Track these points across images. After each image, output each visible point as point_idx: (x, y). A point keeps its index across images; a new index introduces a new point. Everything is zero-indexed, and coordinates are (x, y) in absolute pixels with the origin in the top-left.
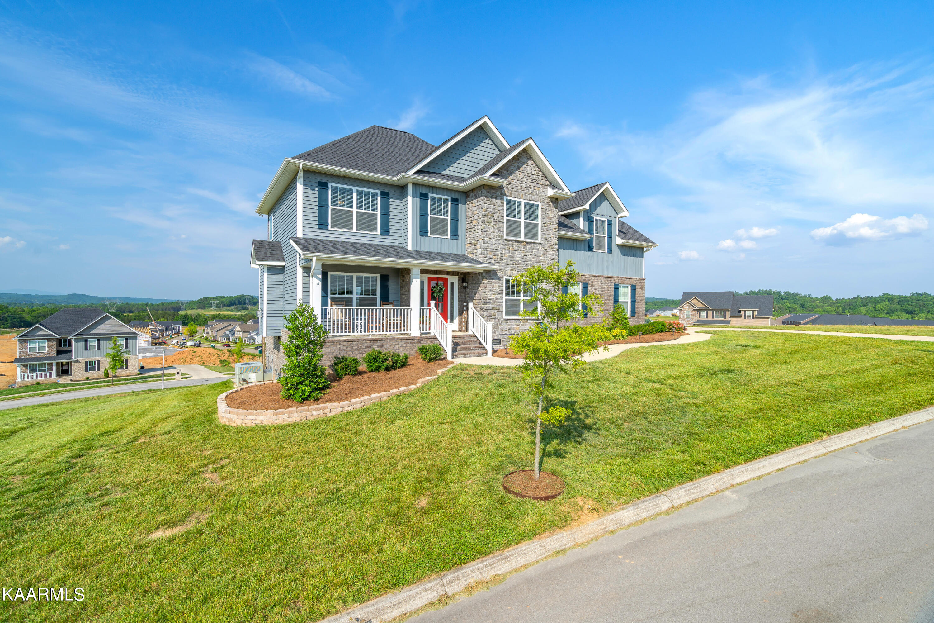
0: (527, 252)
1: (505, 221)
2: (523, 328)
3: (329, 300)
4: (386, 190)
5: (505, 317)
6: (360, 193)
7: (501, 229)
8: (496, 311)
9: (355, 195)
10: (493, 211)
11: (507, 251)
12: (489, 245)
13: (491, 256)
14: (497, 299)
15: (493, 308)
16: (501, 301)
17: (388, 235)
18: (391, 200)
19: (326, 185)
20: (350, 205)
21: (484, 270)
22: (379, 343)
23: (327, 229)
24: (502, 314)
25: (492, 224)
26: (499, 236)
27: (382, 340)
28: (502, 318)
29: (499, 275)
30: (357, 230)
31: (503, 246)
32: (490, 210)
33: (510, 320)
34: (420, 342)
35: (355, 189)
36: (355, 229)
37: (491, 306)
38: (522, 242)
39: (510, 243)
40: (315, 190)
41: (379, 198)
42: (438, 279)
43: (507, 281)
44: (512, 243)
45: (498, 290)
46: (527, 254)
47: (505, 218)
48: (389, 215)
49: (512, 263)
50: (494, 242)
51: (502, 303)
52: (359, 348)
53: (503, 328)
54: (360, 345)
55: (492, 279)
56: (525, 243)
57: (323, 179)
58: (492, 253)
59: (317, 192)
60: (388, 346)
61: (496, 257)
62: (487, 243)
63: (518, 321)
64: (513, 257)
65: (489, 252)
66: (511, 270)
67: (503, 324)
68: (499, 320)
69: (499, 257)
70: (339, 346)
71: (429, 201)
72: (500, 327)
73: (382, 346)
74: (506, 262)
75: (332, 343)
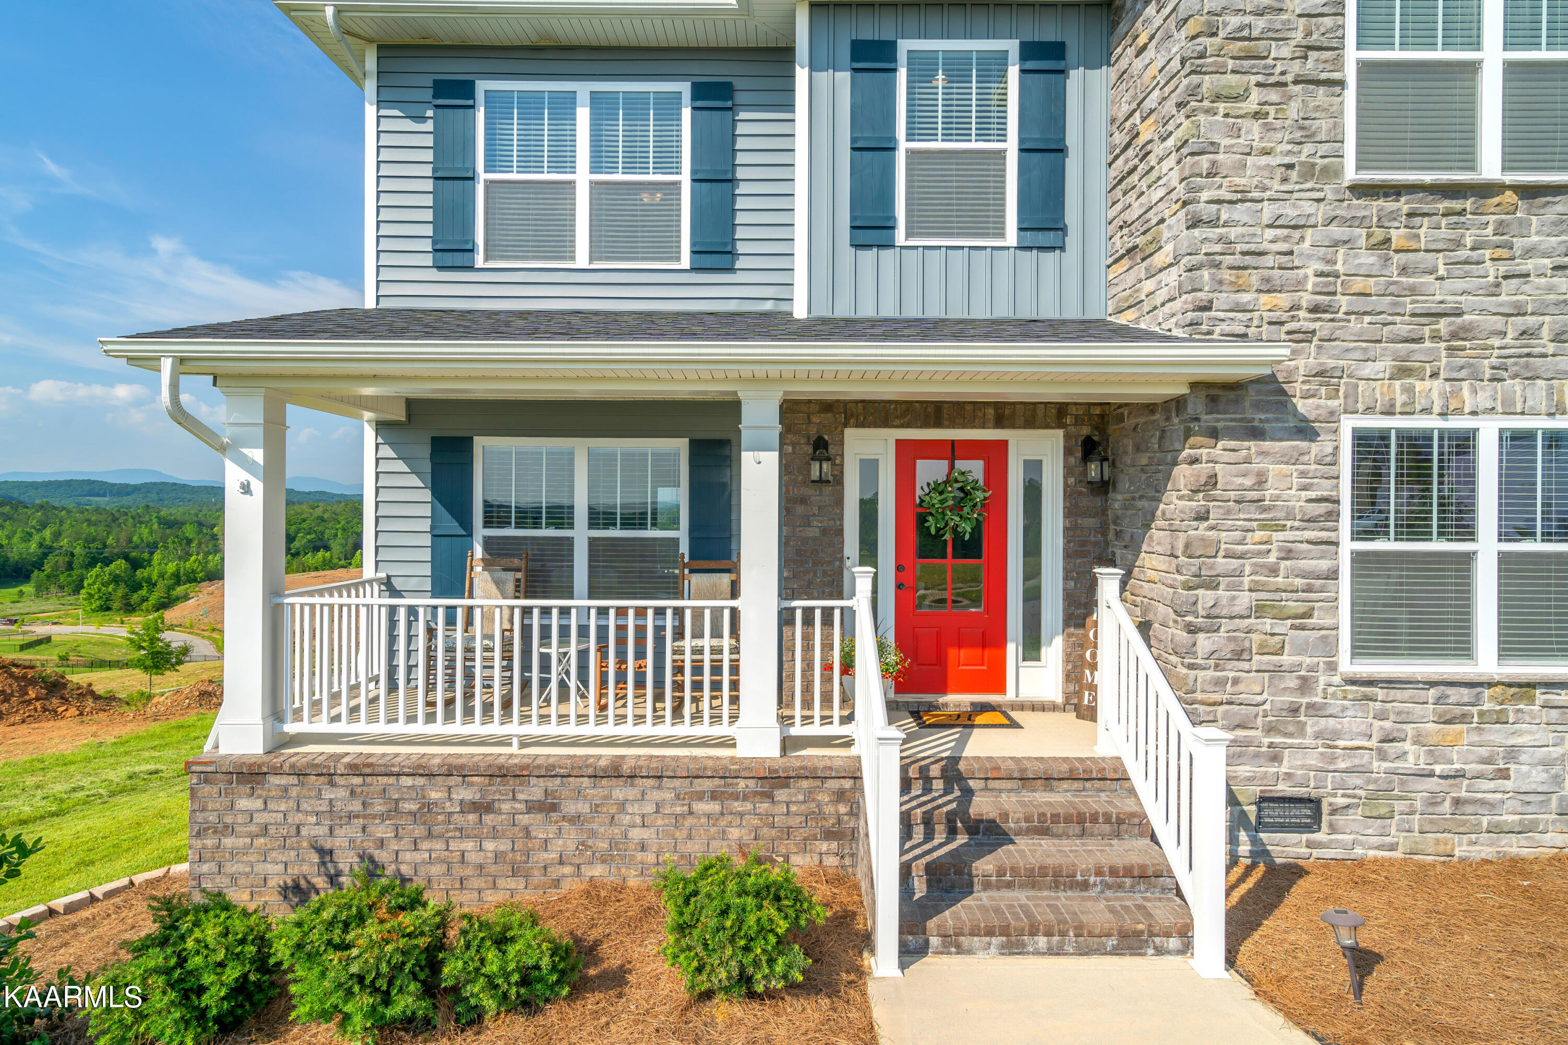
0: (1529, 252)
1: (1351, 74)
2: (1496, 735)
3: (479, 551)
4: (715, 72)
5: (1347, 665)
6: (596, 99)
7: (1323, 125)
8: (1283, 627)
9: (583, 115)
10: (1260, 24)
11: (1369, 259)
12: (1233, 233)
13: (1245, 297)
14: (1288, 554)
15: (1259, 610)
16: (1324, 565)
17: (731, 270)
18: (742, 115)
19: (466, 90)
20: (564, 160)
21: (1194, 385)
22: (535, 791)
23: (471, 268)
24: (1329, 646)
25: (1251, 104)
26: (1309, 171)
27: (549, 771)
28: (1332, 667)
29: (1303, 406)
30: (591, 260)
31: (1336, 231)
32: (1234, 21)
33: (1390, 683)
34: (769, 796)
35: (583, 89)
36: (582, 259)
37: (1245, 600)
38: (1486, 190)
39: (1390, 205)
40: (422, 119)
41: (686, 113)
42: (953, 451)
43: (1362, 439)
44: (1404, 205)
45: (1297, 500)
46: (1529, 265)
47: (1352, 55)
48: (732, 181)
49: (1403, 328)
50: (1268, 211)
51: (1333, 575)
52: (428, 806)
53: (1337, 735)
54: (434, 795)
55: (1256, 434)
56: (1509, 197)
57: (453, 69)
58: (1254, 278)
59: (429, 126)
60: (583, 808)
61: (1283, 300)
62: (1213, 223)
63: (1454, 694)
64: (1413, 291)
65: (1227, 275)
66: (1402, 372)
67: (1335, 705)
68: (1305, 685)
69: (1306, 299)
70: (328, 794)
71: (902, 75)
72: (1312, 725)
73: (554, 808)
74: (1355, 325)
75: (293, 780)
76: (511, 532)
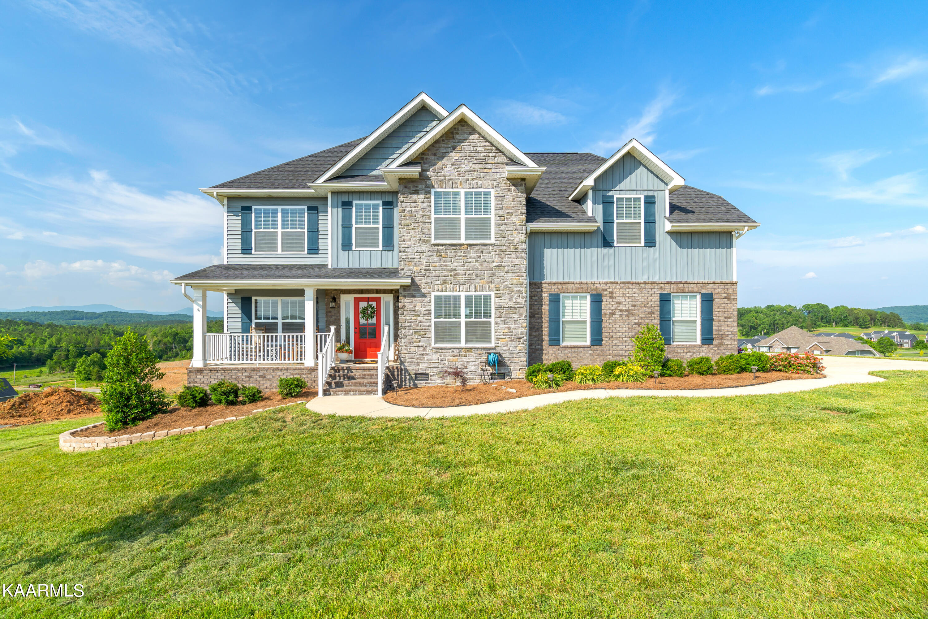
0: (470, 258)
1: (433, 220)
2: (465, 359)
3: (254, 326)
4: (313, 204)
5: (433, 345)
6: (283, 211)
7: (427, 231)
8: (419, 337)
9: (280, 215)
10: (413, 210)
11: (437, 259)
12: (408, 254)
13: (411, 267)
14: (420, 322)
15: (414, 334)
16: (428, 324)
17: (318, 254)
18: (320, 214)
19: (249, 209)
20: (275, 226)
21: (401, 286)
22: (261, 373)
23: (251, 254)
24: (430, 341)
25: (412, 227)
26: (424, 241)
27: (264, 369)
28: (430, 345)
29: (423, 291)
30: (282, 251)
31: (430, 253)
32: (408, 209)
33: (441, 348)
34: (310, 374)
35: (280, 208)
36: (279, 251)
37: (411, 331)
38: (461, 245)
39: (441, 248)
40: (238, 216)
41: (306, 214)
42: (368, 300)
43: (436, 297)
44: (444, 248)
45: (422, 310)
46: (471, 260)
47: (433, 216)
48: (318, 231)
49: (444, 274)
50: (416, 249)
51: (430, 326)
52: (238, 377)
53: (431, 360)
54: (239, 374)
55: (414, 296)
56: (466, 246)
57: (246, 204)
58: (413, 263)
59: (240, 218)
60: (271, 377)
61: (419, 268)
62: (405, 251)
63: (455, 351)
64: (446, 266)
65: (407, 263)
66: (444, 283)
67: (431, 354)
68: (424, 349)
69: (424, 267)
70: (217, 374)
71: (354, 209)
72: (426, 358)
73: (265, 377)
74: (434, 273)
75: (209, 371)
76: (262, 321)
